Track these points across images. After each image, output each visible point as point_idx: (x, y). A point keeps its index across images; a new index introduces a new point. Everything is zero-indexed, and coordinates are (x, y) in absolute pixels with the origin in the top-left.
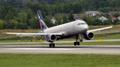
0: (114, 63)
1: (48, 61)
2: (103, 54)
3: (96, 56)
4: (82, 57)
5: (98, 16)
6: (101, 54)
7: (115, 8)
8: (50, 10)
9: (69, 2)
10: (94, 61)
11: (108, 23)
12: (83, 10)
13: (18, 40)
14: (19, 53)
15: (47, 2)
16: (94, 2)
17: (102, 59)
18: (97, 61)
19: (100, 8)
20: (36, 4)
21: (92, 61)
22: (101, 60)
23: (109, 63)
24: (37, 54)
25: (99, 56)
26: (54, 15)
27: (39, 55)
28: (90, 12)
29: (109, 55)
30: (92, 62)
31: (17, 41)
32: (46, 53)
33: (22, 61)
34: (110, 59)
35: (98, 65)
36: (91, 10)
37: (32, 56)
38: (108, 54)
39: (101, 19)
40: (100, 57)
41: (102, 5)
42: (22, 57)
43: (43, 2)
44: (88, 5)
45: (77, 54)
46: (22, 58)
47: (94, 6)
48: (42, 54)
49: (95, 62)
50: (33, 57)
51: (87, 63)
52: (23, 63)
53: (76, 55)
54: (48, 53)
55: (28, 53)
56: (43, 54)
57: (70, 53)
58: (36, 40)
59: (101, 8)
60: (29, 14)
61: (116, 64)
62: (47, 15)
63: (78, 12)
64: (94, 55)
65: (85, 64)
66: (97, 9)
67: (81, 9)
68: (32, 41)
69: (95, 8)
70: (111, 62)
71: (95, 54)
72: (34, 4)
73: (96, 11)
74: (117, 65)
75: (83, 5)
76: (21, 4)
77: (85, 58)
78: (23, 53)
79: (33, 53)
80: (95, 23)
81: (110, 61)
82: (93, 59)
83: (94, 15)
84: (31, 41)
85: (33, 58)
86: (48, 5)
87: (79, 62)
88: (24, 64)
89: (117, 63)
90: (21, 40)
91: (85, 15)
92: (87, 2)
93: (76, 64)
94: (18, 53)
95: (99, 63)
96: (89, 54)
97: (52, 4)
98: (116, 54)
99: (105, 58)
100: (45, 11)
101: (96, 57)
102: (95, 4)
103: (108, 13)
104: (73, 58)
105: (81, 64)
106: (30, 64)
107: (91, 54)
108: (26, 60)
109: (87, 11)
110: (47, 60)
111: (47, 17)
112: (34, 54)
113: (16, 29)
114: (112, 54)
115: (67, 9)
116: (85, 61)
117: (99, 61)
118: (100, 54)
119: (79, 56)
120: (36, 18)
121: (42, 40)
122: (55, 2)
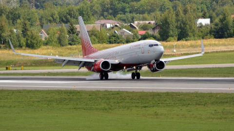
0: (143, 105)
1: (34, 102)
2: (123, 90)
3: (113, 94)
4: (90, 96)
5: (115, 28)
6: (121, 90)
7: (144, 15)
8: (36, 18)
9: (69, 4)
10: (110, 102)
11: (132, 40)
12: (92, 18)
15: (33, 5)
16: (109, 6)
17: (123, 99)
18: (114, 103)
19: (119, 15)
20: (14, 7)
21: (105, 102)
22: (121, 101)
23: (134, 105)
24: (15, 91)
25: (118, 94)
26: (44, 25)
27: (19, 91)
28: (101, 21)
29: (133, 92)
30: (105, 104)
32: (31, 89)
34: (134, 99)
35: (116, 108)
36: (105, 18)
37: (8, 93)
38: (132, 91)
39: (121, 33)
40: (118, 96)
41: (122, 11)
43: (26, 5)
44: (99, 10)
45: (82, 91)
47: (110, 11)
48: (23, 90)
49: (111, 104)
50: (10, 94)
51: (97, 105)
53: (79, 92)
56: (26, 90)
57: (69, 89)
58: (14, 67)
59: (121, 14)
60: (3, 25)
61: (145, 107)
62: (32, 25)
64: (109, 92)
65: (94, 107)
66: (114, 17)
67: (89, 17)
68: (7, 69)
69: (111, 14)
70: (137, 105)
71: (110, 90)
72: (12, 7)
73: (112, 19)
74: (147, 109)
75: (91, 9)
77: (93, 97)
79: (9, 89)
80: (111, 40)
81: (135, 103)
82: (108, 99)
83: (109, 26)
84: (5, 68)
85: (8, 97)
86: (34, 9)
87: (84, 104)
89: (146, 105)
91: (94, 27)
92: (98, 5)
93: (80, 106)
95: (118, 105)
96: (101, 90)
97: (41, 9)
98: (146, 91)
99: (128, 98)
100: (29, 20)
101: (112, 96)
102: (111, 9)
103: (132, 24)
104: (75, 97)
105: (88, 107)
106: (4, 106)
107: (104, 90)
110: (31, 100)
111: (32, 28)
112: (11, 90)
114: (139, 91)
115: (66, 17)
116: (95, 103)
117: (118, 103)
118: (119, 91)
119: (84, 94)
120: (15, 30)
121: (24, 66)
122: (45, 4)
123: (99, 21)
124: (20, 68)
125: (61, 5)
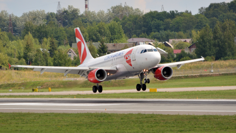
0: (178, 129)
1: (62, 126)
2: (158, 113)
3: (146, 117)
4: (122, 119)
6: (155, 113)
7: (179, 33)
8: (65, 37)
9: (99, 22)
10: (143, 126)
11: (167, 59)
12: (124, 36)
13: (10, 89)
14: (12, 112)
15: (60, 22)
16: (142, 23)
17: (157, 123)
18: (148, 127)
19: (153, 33)
20: (41, 25)
21: (138, 126)
22: (155, 125)
23: (169, 129)
24: (42, 114)
26: (73, 44)
27: (46, 115)
28: (134, 39)
29: (168, 116)
30: (138, 128)
31: (8, 90)
32: (59, 112)
33: (16, 125)
34: (170, 123)
36: (138, 36)
37: (35, 117)
38: (166, 114)
40: (152, 119)
41: (156, 28)
42: (17, 118)
43: (53, 22)
44: (131, 27)
45: (113, 114)
46: (17, 120)
47: (143, 28)
48: (51, 113)
49: (144, 128)
51: (130, 129)
52: (17, 128)
53: (110, 116)
54: (62, 112)
55: (27, 112)
56: (53, 113)
57: (100, 112)
58: (41, 88)
59: (155, 32)
60: (29, 43)
61: (181, 131)
62: (60, 44)
63: (114, 39)
64: (142, 115)
66: (148, 35)
67: (121, 35)
68: (33, 90)
69: (144, 32)
70: (172, 129)
71: (143, 113)
72: (38, 25)
73: (145, 37)
75: (123, 27)
76: (14, 25)
77: (126, 120)
78: (17, 112)
79: (36, 112)
81: (170, 127)
82: (141, 122)
85: (35, 120)
86: (62, 28)
87: (115, 128)
88: (21, 131)
89: (182, 129)
90: (15, 89)
91: (126, 46)
92: (131, 22)
94: (9, 112)
95: (152, 129)
96: (134, 113)
97: (69, 26)
98: (181, 114)
99: (162, 121)
100: (57, 38)
101: (146, 120)
102: (144, 26)
103: (167, 42)
104: (106, 121)
105: (119, 131)
106: (30, 131)
107: (137, 113)
108: (23, 125)
109: (130, 38)
110: (59, 123)
111: (60, 47)
112: (38, 114)
113: (6, 69)
114: (175, 114)
115: (95, 35)
116: (127, 127)
117: (152, 127)
118: (153, 115)
119: (115, 118)
120: (41, 49)
121: (52, 88)
122: (74, 21)
123: (131, 39)
124: (48, 90)
125: (91, 23)
